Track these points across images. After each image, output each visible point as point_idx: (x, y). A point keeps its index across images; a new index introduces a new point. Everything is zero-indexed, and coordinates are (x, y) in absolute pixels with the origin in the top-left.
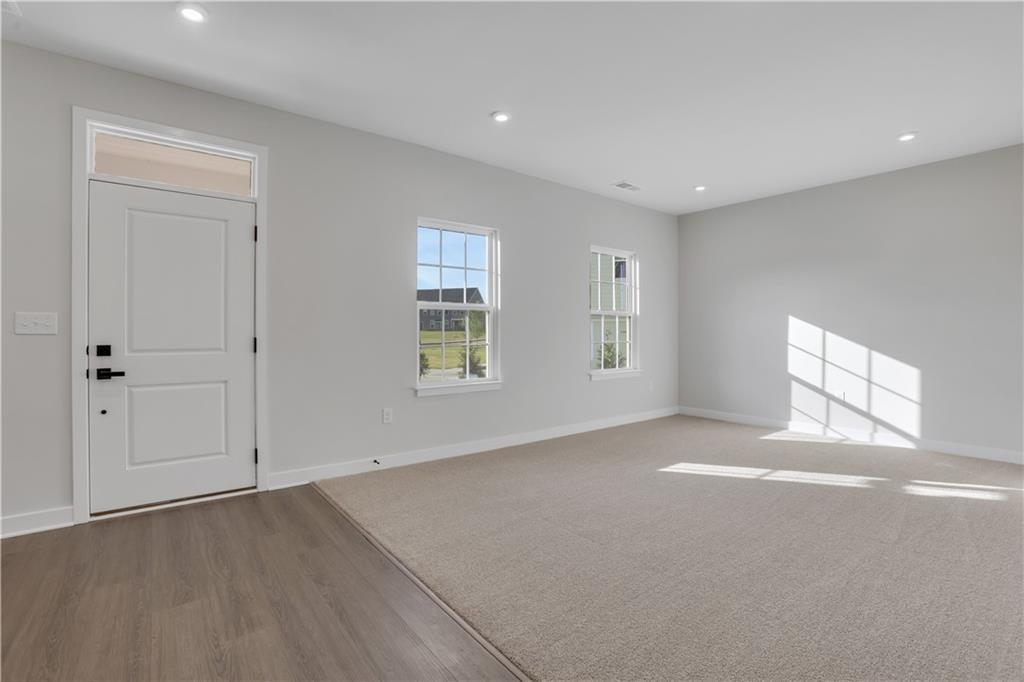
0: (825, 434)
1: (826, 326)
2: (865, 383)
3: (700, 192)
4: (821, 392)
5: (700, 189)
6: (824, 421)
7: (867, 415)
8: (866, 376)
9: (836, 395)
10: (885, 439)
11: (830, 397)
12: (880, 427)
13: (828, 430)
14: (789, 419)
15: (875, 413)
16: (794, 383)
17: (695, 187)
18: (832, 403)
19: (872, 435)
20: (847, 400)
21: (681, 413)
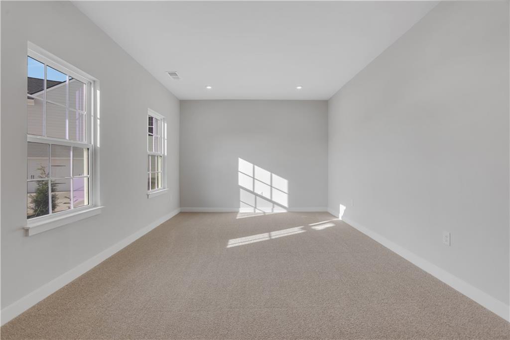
0: (255, 212)
1: (255, 163)
2: (270, 187)
3: (209, 90)
4: (253, 193)
5: (209, 88)
6: (254, 206)
7: (270, 201)
8: (269, 184)
9: (259, 193)
10: (278, 210)
11: (256, 195)
12: (275, 206)
13: (256, 210)
14: (239, 207)
15: (274, 200)
16: (241, 190)
17: (206, 86)
18: (257, 197)
19: (272, 209)
20: (264, 195)
21: (183, 211)
